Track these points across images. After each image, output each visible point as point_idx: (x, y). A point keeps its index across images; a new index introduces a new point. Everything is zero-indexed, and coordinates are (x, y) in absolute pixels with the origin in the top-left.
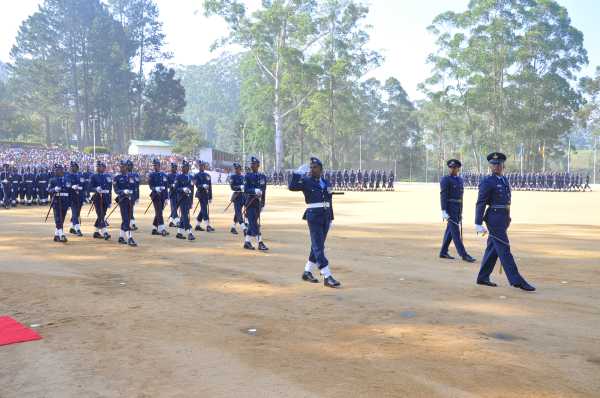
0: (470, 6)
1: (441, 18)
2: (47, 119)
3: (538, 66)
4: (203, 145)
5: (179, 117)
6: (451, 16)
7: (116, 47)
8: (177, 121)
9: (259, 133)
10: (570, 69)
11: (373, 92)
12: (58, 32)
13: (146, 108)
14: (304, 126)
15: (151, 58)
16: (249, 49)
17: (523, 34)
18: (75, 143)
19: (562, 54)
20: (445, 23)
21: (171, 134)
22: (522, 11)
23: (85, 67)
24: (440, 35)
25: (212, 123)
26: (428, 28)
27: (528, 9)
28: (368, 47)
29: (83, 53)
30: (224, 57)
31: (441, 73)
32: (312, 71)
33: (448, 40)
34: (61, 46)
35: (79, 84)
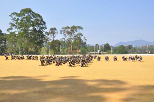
0: (21, 12)
1: (13, 14)
3: (36, 28)
6: (15, 14)
10: (43, 30)
17: (33, 21)
19: (41, 26)
20: (14, 15)
22: (33, 15)
24: (13, 18)
26: (10, 16)
27: (34, 15)
31: (13, 27)
33: (15, 19)
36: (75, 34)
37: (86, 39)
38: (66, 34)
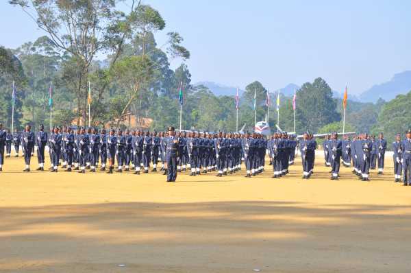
36: (117, 13)
37: (182, 50)
38: (57, 12)
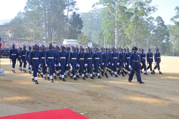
2: (36, 32)
4: (89, 41)
5: (81, 31)
7: (60, 6)
8: (80, 32)
9: (108, 37)
11: (151, 22)
12: (40, 1)
13: (69, 28)
14: (125, 35)
15: (71, 10)
16: (106, 6)
18: (44, 40)
21: (78, 37)
23: (49, 13)
25: (90, 33)
28: (151, 5)
29: (48, 8)
30: (95, 10)
32: (130, 14)
34: (41, 6)
35: (46, 19)
